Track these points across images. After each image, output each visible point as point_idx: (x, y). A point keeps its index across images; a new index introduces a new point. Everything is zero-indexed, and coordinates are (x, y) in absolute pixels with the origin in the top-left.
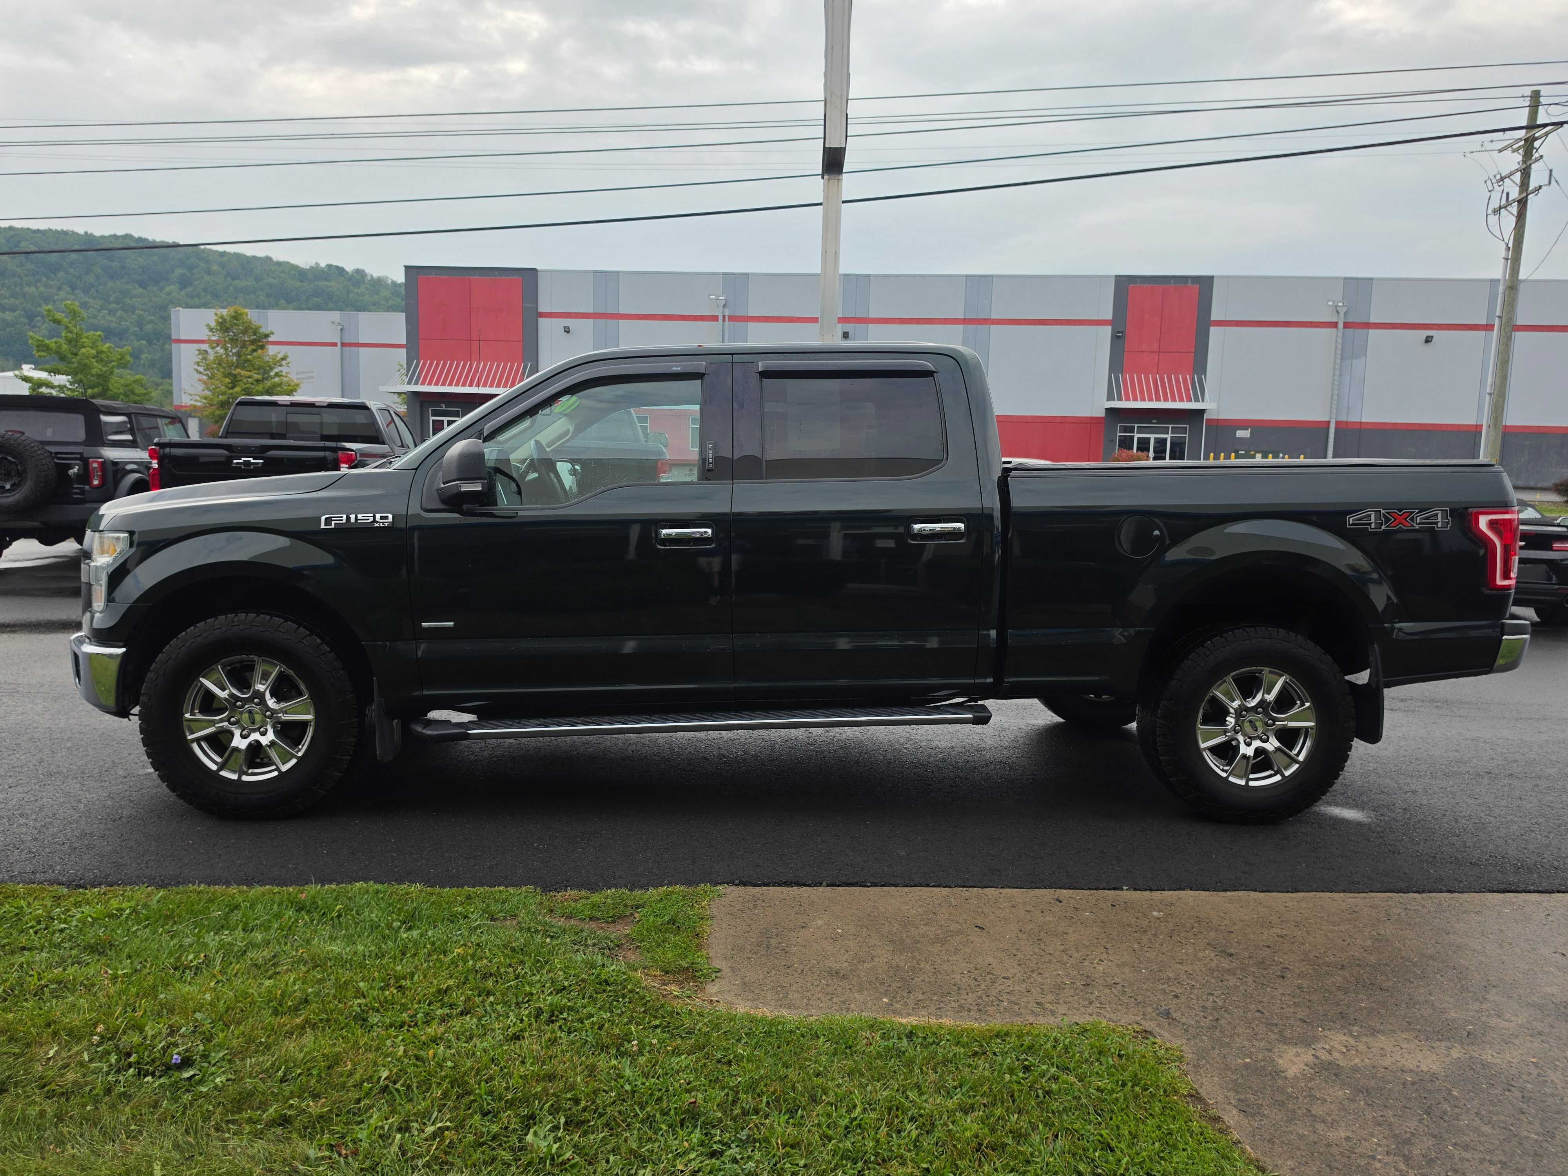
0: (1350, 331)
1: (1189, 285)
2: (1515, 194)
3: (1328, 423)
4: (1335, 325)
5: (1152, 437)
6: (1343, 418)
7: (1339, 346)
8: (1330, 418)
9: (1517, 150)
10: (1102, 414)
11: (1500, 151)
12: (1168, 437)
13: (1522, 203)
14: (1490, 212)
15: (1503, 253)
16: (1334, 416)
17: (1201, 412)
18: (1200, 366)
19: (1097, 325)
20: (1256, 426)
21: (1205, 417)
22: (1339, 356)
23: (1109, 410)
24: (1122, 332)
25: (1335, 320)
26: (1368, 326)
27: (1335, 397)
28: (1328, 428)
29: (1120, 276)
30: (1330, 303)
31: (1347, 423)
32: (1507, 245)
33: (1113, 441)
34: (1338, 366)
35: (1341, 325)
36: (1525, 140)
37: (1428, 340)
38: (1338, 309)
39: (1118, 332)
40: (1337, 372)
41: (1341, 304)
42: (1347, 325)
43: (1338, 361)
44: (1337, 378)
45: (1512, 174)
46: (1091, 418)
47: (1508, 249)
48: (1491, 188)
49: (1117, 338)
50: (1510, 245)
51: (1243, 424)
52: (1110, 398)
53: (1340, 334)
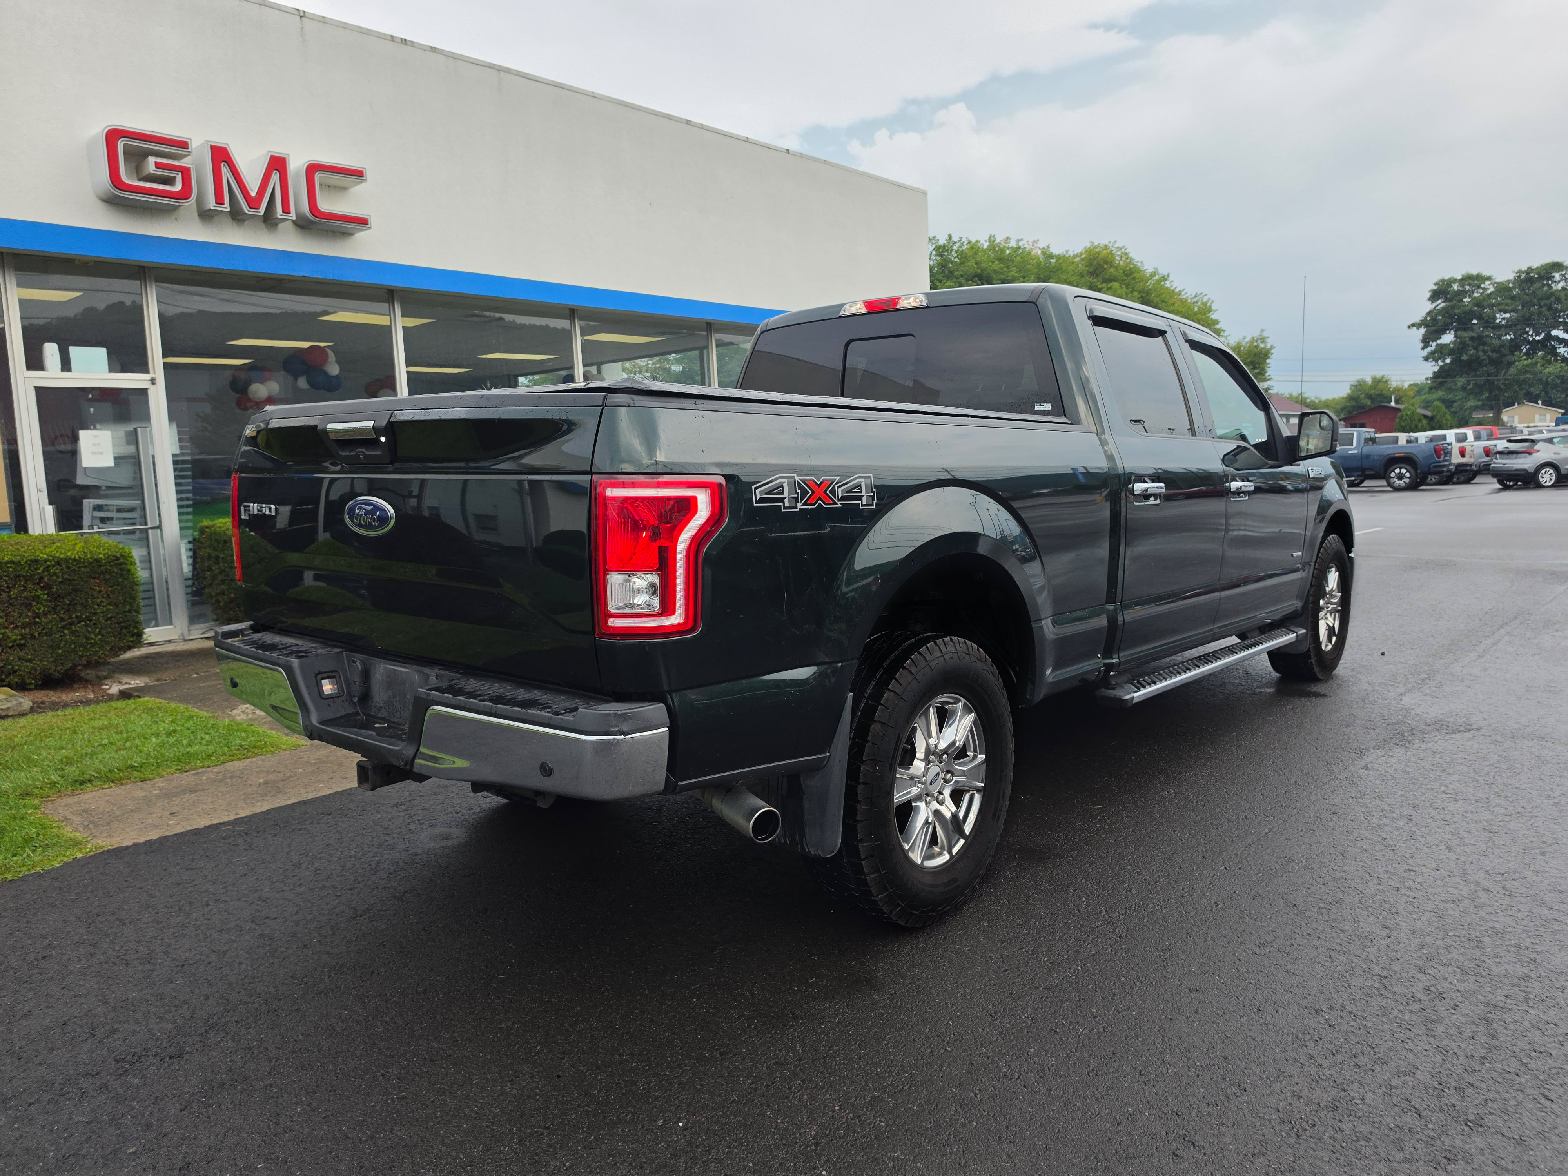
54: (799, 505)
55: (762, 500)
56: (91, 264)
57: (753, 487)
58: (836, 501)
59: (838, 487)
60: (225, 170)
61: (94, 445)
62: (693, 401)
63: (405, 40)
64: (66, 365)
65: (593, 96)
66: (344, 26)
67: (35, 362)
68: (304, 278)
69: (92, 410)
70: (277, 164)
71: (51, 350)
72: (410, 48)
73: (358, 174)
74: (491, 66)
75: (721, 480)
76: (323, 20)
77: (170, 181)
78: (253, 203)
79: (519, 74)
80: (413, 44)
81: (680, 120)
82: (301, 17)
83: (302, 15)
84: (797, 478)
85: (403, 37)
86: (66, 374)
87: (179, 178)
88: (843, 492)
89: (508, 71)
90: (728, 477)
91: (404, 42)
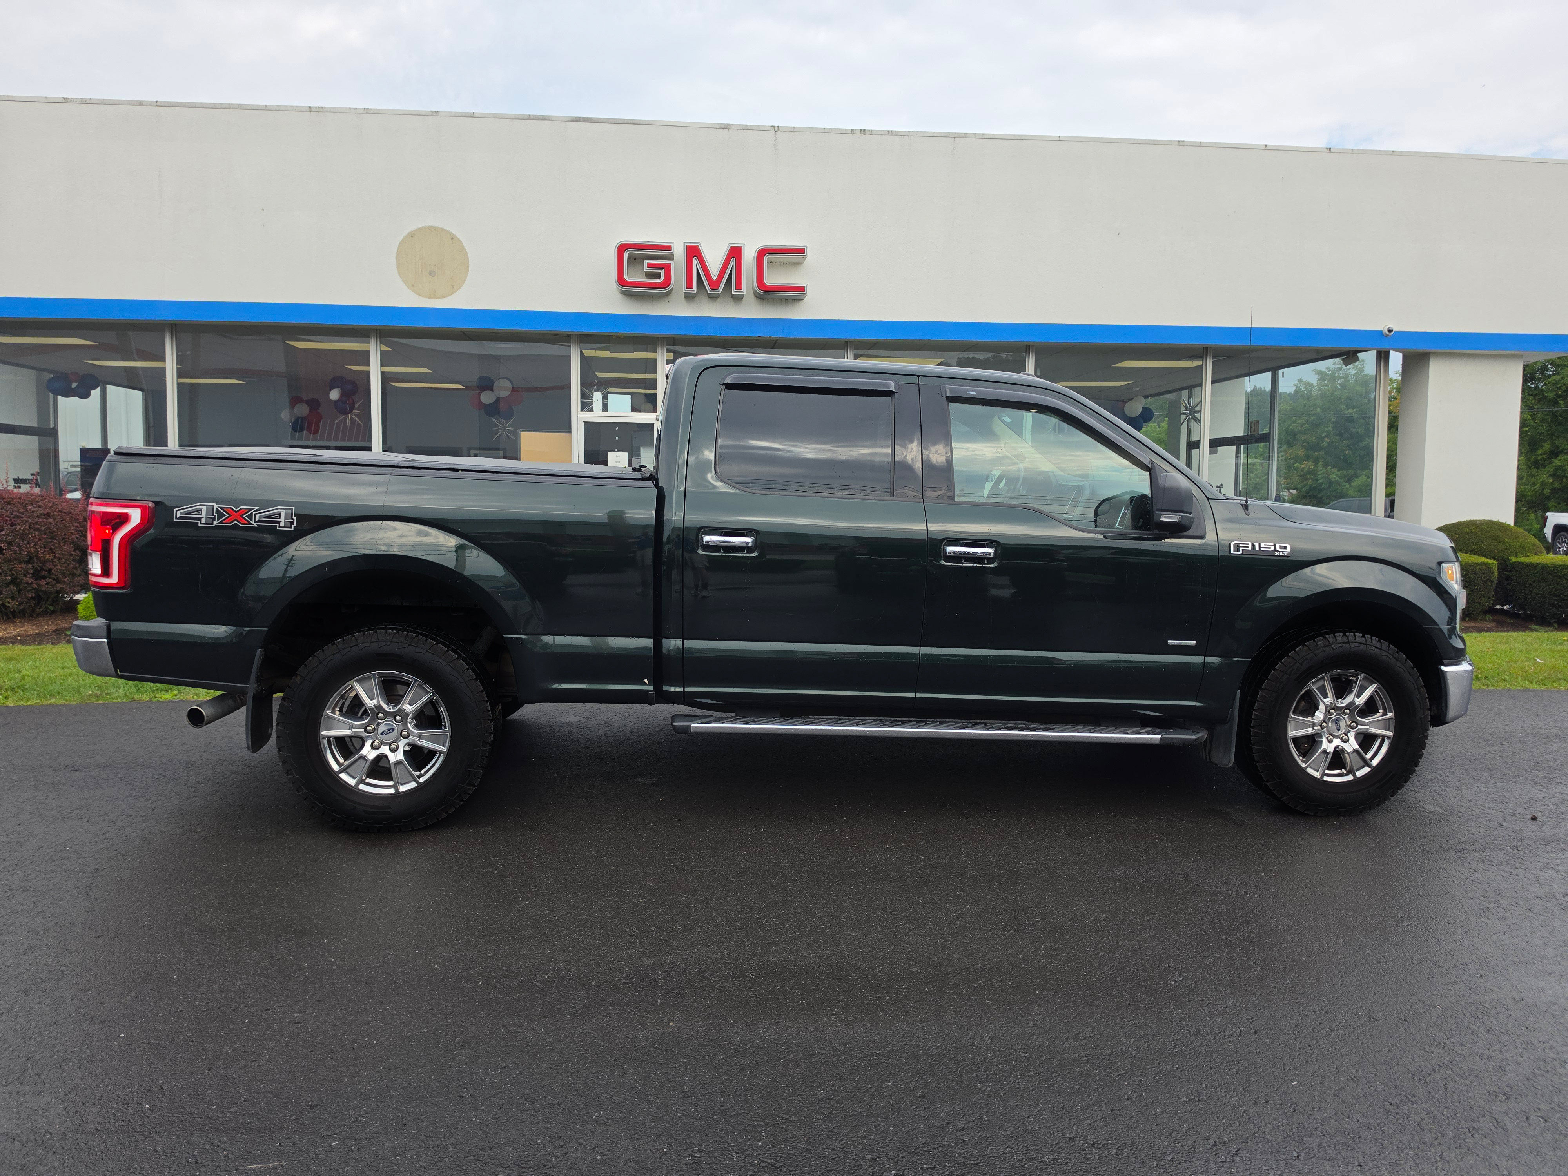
54: (215, 523)
55: (180, 518)
56: (622, 337)
57: (175, 510)
58: (253, 523)
59: (255, 514)
60: (696, 263)
61: (616, 462)
62: (154, 458)
63: (864, 130)
64: (605, 408)
65: (1059, 140)
66: (811, 131)
67: (586, 405)
68: (760, 338)
69: (617, 438)
70: (735, 253)
71: (597, 397)
72: (867, 136)
73: (800, 251)
74: (947, 136)
75: (151, 504)
76: (794, 130)
77: (658, 276)
78: (714, 285)
79: (975, 136)
80: (871, 132)
81: (1170, 143)
82: (776, 131)
83: (776, 130)
84: (216, 506)
85: (863, 129)
86: (605, 414)
87: (663, 272)
88: (260, 517)
89: (965, 136)
90: (156, 503)
91: (863, 132)
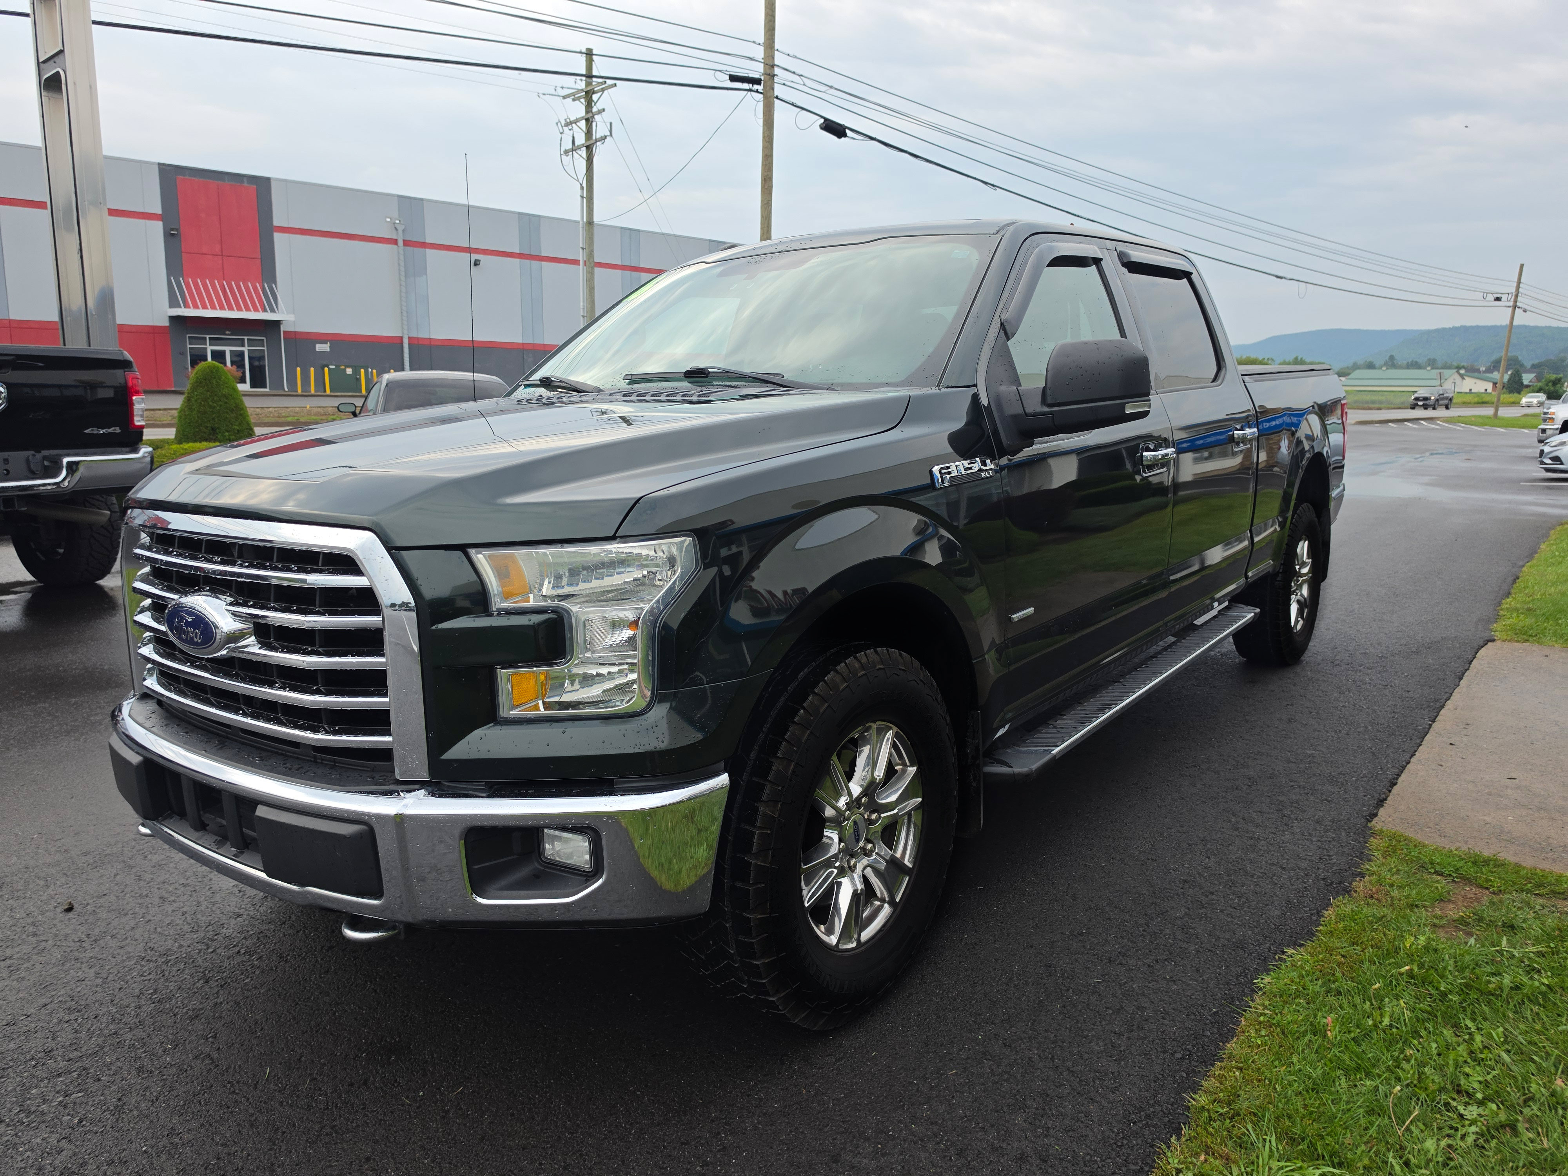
0: (410, 249)
1: (245, 184)
2: (581, 139)
3: (401, 338)
4: (395, 242)
5: (228, 349)
6: (414, 335)
7: (402, 263)
8: (403, 333)
9: (579, 99)
10: (166, 323)
11: (564, 97)
12: (245, 349)
13: (589, 148)
14: (562, 153)
15: (579, 192)
16: (406, 332)
17: (277, 324)
18: (268, 274)
19: (144, 218)
20: (335, 340)
21: (282, 330)
22: (403, 273)
23: (172, 318)
24: (177, 230)
25: (395, 237)
26: (424, 245)
27: (405, 314)
28: (402, 343)
29: (164, 165)
30: (388, 220)
31: (418, 338)
32: (581, 185)
33: (183, 353)
34: (403, 283)
35: (400, 243)
36: (586, 92)
37: (477, 263)
38: (396, 225)
39: (172, 229)
40: (404, 289)
41: (398, 222)
42: (406, 243)
43: (403, 278)
44: (404, 295)
45: (576, 121)
46: (153, 327)
47: (582, 188)
48: (561, 131)
49: (171, 236)
50: (584, 185)
51: (322, 338)
52: (173, 303)
53: (402, 252)
